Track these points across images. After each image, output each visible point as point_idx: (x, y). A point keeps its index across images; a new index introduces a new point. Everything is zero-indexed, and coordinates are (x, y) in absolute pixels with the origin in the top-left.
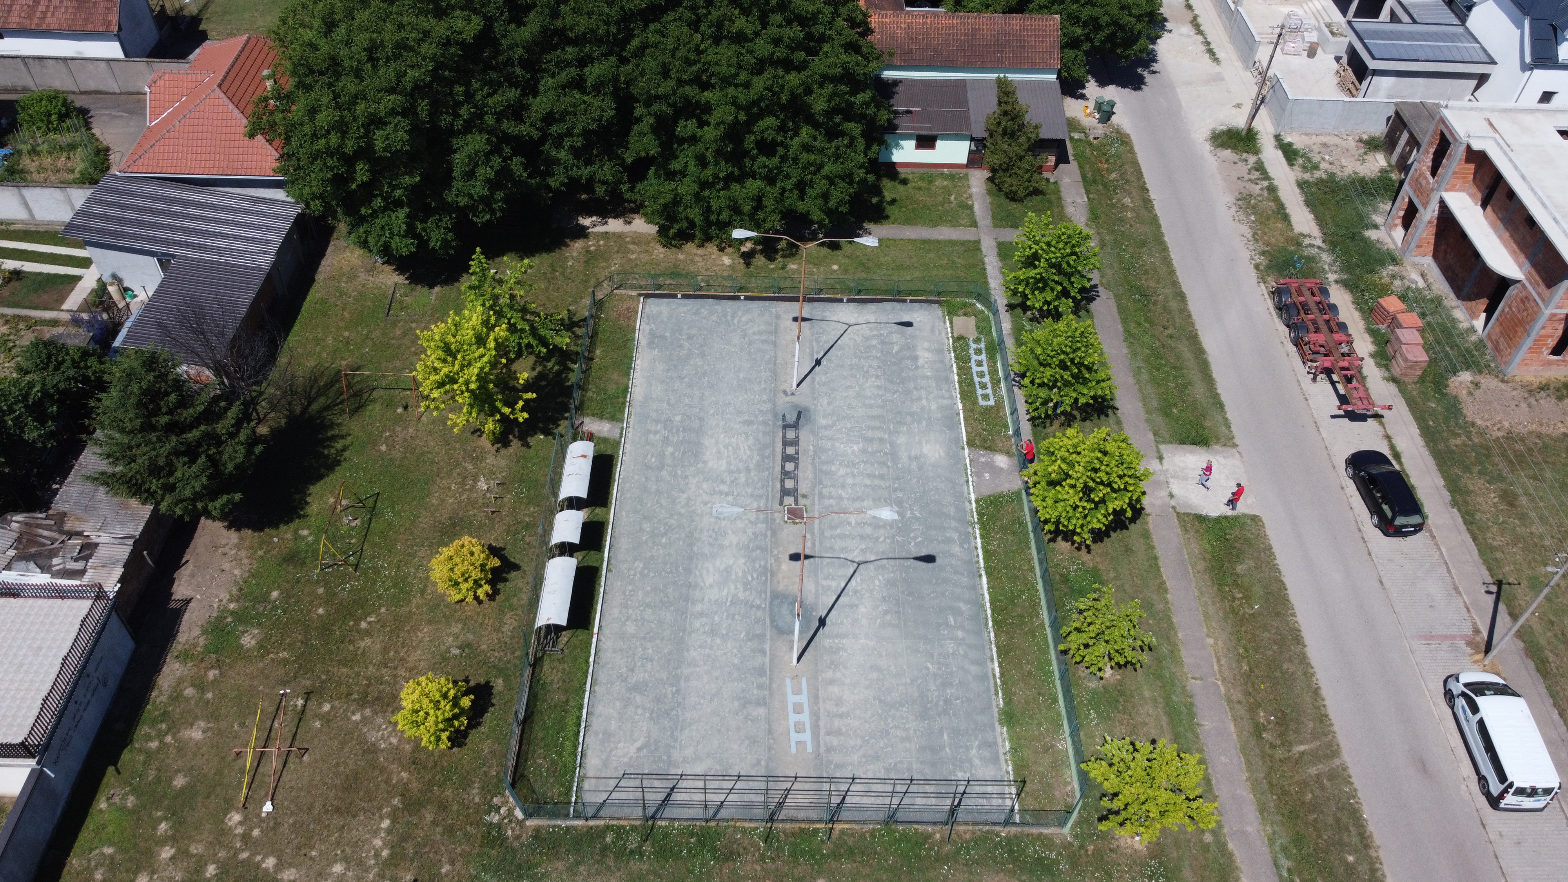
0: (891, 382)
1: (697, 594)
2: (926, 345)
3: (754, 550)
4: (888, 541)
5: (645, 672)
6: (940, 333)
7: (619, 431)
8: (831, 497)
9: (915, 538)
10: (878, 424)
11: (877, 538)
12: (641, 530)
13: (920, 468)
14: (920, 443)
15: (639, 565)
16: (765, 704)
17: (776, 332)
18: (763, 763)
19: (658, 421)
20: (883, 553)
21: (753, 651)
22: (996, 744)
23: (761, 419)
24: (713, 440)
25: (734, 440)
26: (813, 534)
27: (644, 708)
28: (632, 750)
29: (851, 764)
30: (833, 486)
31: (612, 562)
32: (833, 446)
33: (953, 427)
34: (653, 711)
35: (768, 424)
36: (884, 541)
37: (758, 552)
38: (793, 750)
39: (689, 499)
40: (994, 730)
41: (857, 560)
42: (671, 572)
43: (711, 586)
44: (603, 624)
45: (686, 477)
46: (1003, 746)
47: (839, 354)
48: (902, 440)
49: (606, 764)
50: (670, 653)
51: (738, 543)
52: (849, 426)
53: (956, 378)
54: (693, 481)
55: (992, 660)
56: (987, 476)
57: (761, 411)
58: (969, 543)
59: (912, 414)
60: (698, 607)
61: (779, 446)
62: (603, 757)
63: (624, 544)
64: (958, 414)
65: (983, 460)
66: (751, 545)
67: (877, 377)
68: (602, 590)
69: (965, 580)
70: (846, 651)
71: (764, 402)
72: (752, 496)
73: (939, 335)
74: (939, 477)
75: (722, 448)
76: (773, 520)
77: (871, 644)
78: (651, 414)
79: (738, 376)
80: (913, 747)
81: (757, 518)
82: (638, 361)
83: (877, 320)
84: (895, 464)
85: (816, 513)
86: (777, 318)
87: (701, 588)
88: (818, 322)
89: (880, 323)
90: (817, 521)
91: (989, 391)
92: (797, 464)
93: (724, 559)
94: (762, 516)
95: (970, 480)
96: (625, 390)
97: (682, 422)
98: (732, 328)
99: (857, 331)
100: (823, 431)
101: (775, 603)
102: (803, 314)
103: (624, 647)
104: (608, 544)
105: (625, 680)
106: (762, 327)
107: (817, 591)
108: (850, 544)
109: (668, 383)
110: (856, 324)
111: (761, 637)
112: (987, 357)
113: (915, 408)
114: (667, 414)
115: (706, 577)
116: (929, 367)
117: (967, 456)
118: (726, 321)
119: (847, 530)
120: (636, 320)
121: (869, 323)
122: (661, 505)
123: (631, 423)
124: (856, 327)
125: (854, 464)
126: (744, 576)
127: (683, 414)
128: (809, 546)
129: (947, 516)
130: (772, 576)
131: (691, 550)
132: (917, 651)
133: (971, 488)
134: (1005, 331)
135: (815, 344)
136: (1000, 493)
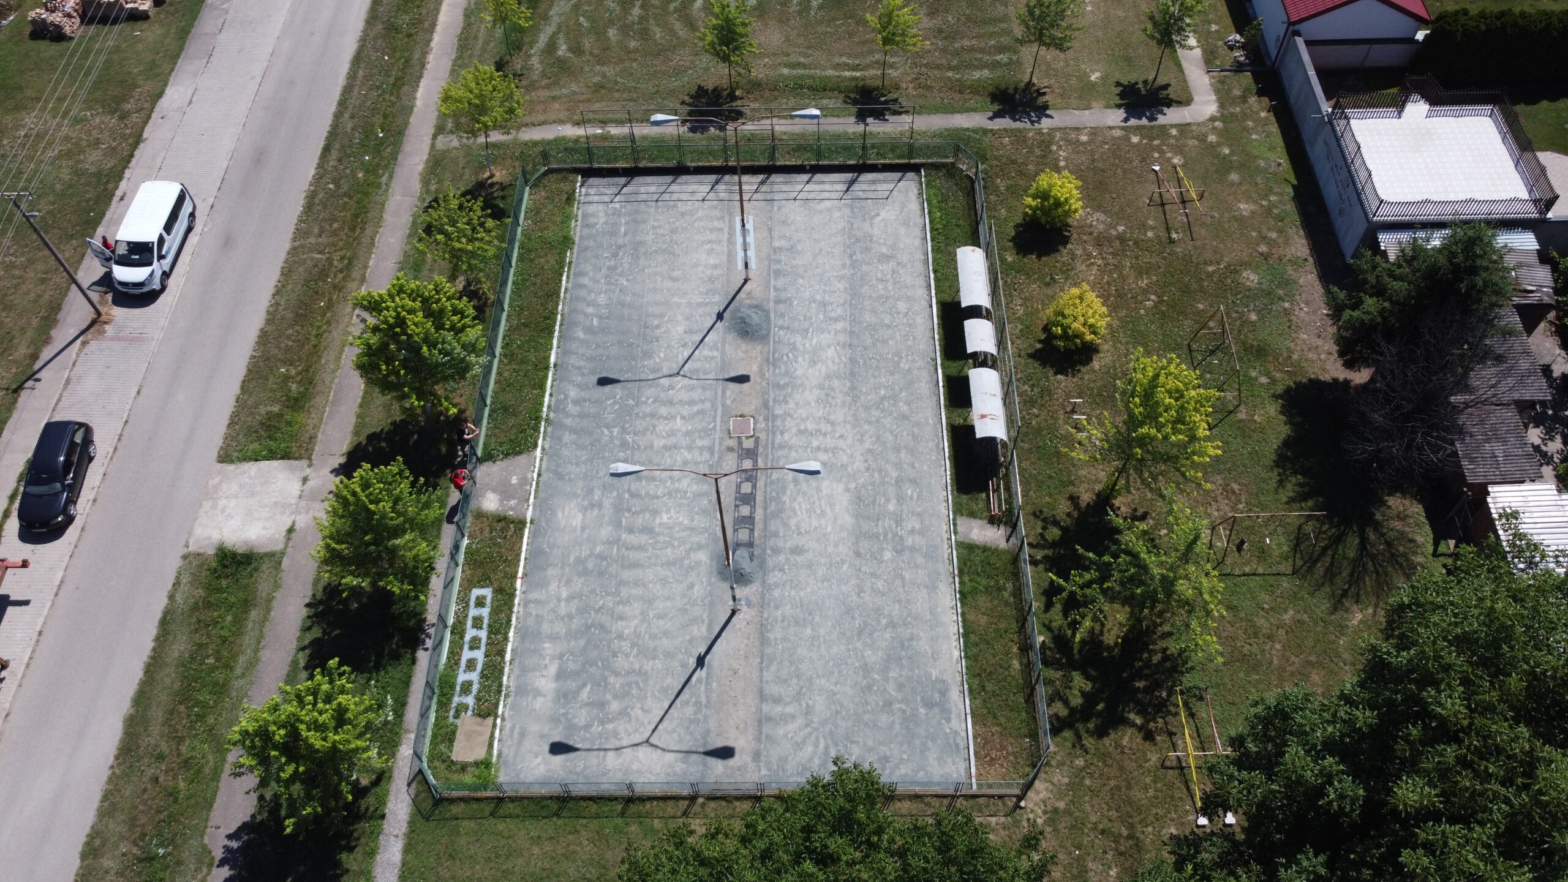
0: (602, 627)
1: (842, 338)
2: (539, 703)
3: (787, 385)
5: (882, 270)
6: (512, 730)
7: (959, 528)
8: (701, 449)
9: (615, 403)
10: (632, 555)
11: (654, 402)
12: (908, 403)
13: (590, 491)
14: (583, 528)
15: (904, 365)
16: (775, 250)
17: (760, 721)
18: (776, 208)
19: (913, 549)
20: (650, 386)
21: (785, 289)
22: (582, 227)
23: (781, 558)
24: (840, 522)
25: (815, 523)
26: (724, 405)
27: (880, 244)
28: (883, 214)
29: (704, 209)
31: (932, 369)
32: (692, 520)
33: (533, 554)
34: (871, 241)
35: (773, 550)
36: (648, 399)
37: (782, 383)
39: (861, 441)
40: (581, 236)
41: (679, 378)
42: (870, 359)
43: (829, 346)
44: (929, 309)
45: (867, 470)
46: (576, 225)
47: (669, 680)
48: (606, 532)
49: (903, 205)
50: (862, 286)
51: (803, 391)
52: (669, 551)
53: (511, 634)
54: (859, 464)
55: (566, 289)
56: (514, 480)
57: (781, 570)
58: (557, 400)
59: (585, 573)
60: (839, 326)
61: (759, 515)
62: (906, 209)
63: (924, 387)
64: (525, 575)
65: (513, 502)
67: (620, 637)
68: (937, 337)
69: (573, 360)
70: (700, 293)
71: (777, 585)
72: (790, 448)
73: (514, 726)
74: (570, 480)
75: (828, 510)
76: (766, 419)
77: (676, 299)
78: (923, 560)
79: (813, 630)
80: (652, 222)
81: (785, 420)
82: (956, 653)
83: (604, 757)
84: (620, 497)
85: (718, 428)
86: (757, 756)
87: (838, 344)
88: (694, 749)
89: (599, 750)
90: (718, 419)
91: (473, 612)
92: (738, 491)
93: (817, 374)
94: (779, 423)
95: (535, 476)
96: (964, 596)
97: (882, 549)
98: (827, 730)
99: (637, 730)
100: (703, 542)
101: (764, 332)
102: (718, 766)
103: (905, 290)
104: (941, 384)
105: (898, 264)
106: (781, 732)
107: (723, 346)
108: (684, 396)
109: (909, 615)
110: (637, 745)
111: (778, 301)
112: (456, 676)
113: (578, 583)
114: (903, 561)
115: (835, 355)
116: (544, 658)
117: (531, 508)
118: (836, 745)
119: (686, 411)
120: (975, 737)
121: (617, 749)
122: (891, 432)
123: (946, 546)
124: (638, 739)
125: (670, 494)
126: (796, 357)
127: (882, 562)
128: (728, 393)
129: (573, 431)
130: (767, 360)
131: (852, 382)
132: (634, 294)
133: (537, 465)
134: (412, 736)
135: (703, 700)
136: (507, 455)
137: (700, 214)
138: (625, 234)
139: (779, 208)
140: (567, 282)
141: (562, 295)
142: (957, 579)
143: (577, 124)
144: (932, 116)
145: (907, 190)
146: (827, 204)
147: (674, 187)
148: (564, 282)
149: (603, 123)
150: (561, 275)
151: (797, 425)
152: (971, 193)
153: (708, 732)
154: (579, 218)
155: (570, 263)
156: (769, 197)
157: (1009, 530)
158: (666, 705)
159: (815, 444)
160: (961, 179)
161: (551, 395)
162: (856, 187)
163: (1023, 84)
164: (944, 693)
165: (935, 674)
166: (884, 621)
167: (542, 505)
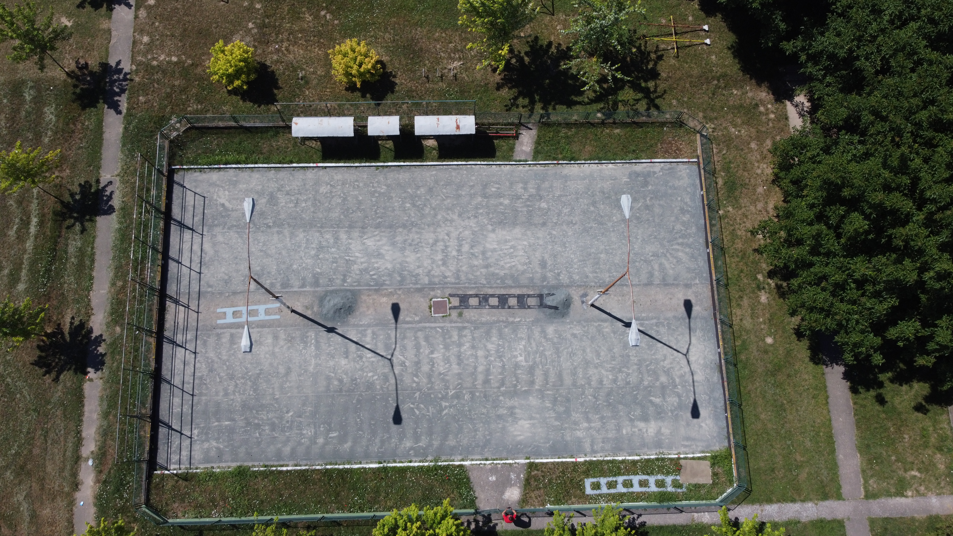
0: (609, 394)
1: (356, 234)
2: (666, 431)
3: (400, 275)
4: (414, 385)
5: (286, 203)
6: (686, 446)
7: (522, 159)
8: (460, 336)
9: (418, 408)
10: (552, 379)
11: (417, 376)
12: (418, 188)
13: (500, 417)
14: (531, 418)
15: (383, 189)
16: (258, 289)
17: (666, 285)
18: (210, 289)
19: (538, 189)
20: (402, 380)
21: (304, 279)
22: (221, 461)
23: (549, 275)
24: (520, 236)
25: (521, 253)
26: (420, 322)
28: (222, 201)
29: (206, 352)
30: (474, 339)
31: (386, 170)
32: (522, 338)
33: (554, 452)
35: (543, 281)
36: (415, 382)
37: (399, 279)
38: (219, 310)
39: (452, 221)
40: (232, 461)
41: (394, 359)
42: (377, 213)
43: (364, 244)
44: (328, 169)
45: (476, 217)
46: (219, 467)
48: (533, 401)
49: (213, 184)
50: (302, 219)
51: (407, 262)
52: (547, 353)
53: (620, 458)
54: (472, 223)
55: (296, 466)
56: (493, 478)
57: (559, 274)
58: (415, 456)
59: (568, 412)
60: (343, 236)
61: (518, 292)
62: (218, 182)
63: (403, 176)
64: (572, 457)
65: (513, 476)
66: (406, 273)
67: (615, 381)
68: (356, 165)
69: (375, 449)
70: (304, 348)
71: (570, 277)
72: (459, 271)
73: (683, 445)
74: (490, 434)
75: (511, 244)
76: (433, 289)
77: (311, 369)
78: (547, 183)
79: (601, 253)
80: (219, 398)
81: (434, 276)
82: (610, 166)
83: (697, 382)
84: (503, 394)
85: (441, 325)
86: (687, 286)
87: (361, 237)
88: (687, 325)
89: (694, 386)
90: (433, 325)
91: (604, 490)
92: (496, 307)
93: (391, 252)
94: (436, 280)
95: (488, 462)
96: (573, 158)
97: (540, 209)
98: (667, 244)
99: (678, 363)
100: (539, 329)
101: (349, 294)
102: (696, 309)
103: (307, 187)
104: (402, 164)
105: (279, 190)
106: (671, 272)
107: (361, 326)
108: (411, 353)
109: (587, 193)
110: (688, 362)
111: (316, 283)
112: (654, 492)
113: (576, 416)
114: (548, 195)
115: (372, 239)
116: (634, 432)
117: (517, 461)
118: (676, 238)
119: (425, 350)
120: (665, 158)
121: (692, 374)
122: (444, 200)
123: (535, 168)
124: (684, 362)
125: (500, 357)
126: (374, 269)
127: (549, 209)
128: (408, 319)
129: (445, 438)
130: (376, 290)
131: (399, 227)
132: (304, 405)
133: (478, 462)
134: (696, 515)
135: (654, 321)
136: (471, 489)
137: (212, 354)
138: (233, 420)
139: (210, 286)
140: (287, 466)
141: (304, 468)
142: (560, 162)
143: (76, 486)
144: (103, 156)
145: (195, 181)
146: (206, 246)
147: (177, 381)
148: (289, 468)
149: (77, 459)
150: (281, 472)
151: (438, 266)
152: (204, 131)
153: (675, 317)
154: (209, 466)
155: (266, 466)
156: (195, 296)
157: (522, 127)
158: (660, 345)
159: (454, 253)
160: (187, 137)
161: (411, 462)
162: (188, 222)
163: (69, 80)
164: (637, 175)
165: (625, 179)
166: (592, 209)
167: (514, 452)
